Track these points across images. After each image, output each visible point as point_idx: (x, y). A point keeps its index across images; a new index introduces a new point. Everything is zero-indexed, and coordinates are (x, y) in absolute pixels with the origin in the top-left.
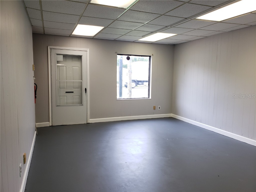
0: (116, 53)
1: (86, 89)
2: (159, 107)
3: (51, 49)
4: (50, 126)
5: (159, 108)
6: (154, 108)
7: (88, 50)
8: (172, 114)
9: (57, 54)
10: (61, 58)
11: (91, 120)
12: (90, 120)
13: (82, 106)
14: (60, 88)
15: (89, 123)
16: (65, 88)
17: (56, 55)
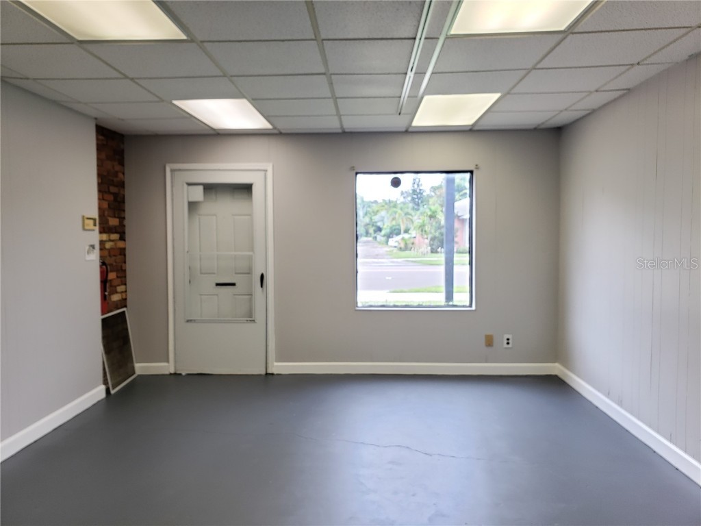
0: (352, 168)
1: (262, 277)
2: (508, 339)
3: (172, 171)
4: (171, 374)
5: (508, 343)
6: (489, 342)
7: (270, 168)
8: (557, 365)
9: (189, 184)
10: (198, 194)
11: (277, 366)
12: (276, 364)
13: (252, 325)
14: (201, 273)
15: (273, 374)
16: (214, 274)
17: (186, 186)
